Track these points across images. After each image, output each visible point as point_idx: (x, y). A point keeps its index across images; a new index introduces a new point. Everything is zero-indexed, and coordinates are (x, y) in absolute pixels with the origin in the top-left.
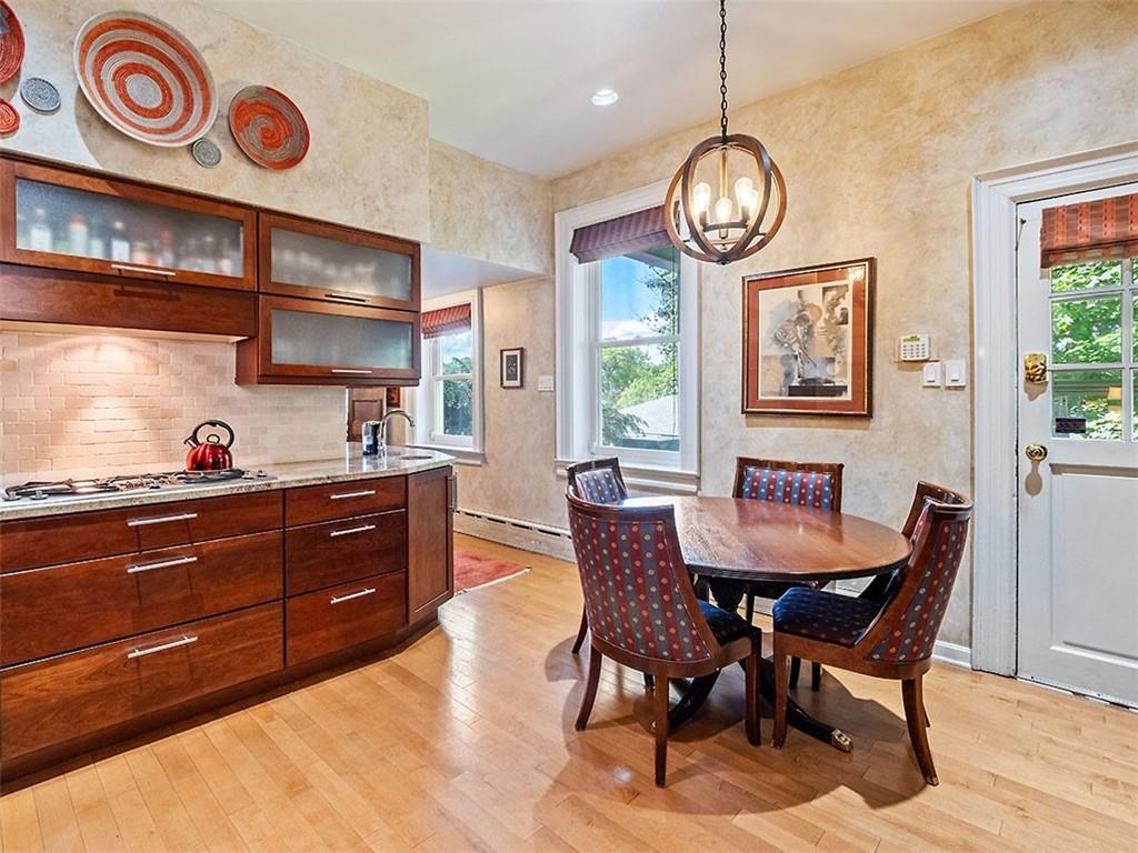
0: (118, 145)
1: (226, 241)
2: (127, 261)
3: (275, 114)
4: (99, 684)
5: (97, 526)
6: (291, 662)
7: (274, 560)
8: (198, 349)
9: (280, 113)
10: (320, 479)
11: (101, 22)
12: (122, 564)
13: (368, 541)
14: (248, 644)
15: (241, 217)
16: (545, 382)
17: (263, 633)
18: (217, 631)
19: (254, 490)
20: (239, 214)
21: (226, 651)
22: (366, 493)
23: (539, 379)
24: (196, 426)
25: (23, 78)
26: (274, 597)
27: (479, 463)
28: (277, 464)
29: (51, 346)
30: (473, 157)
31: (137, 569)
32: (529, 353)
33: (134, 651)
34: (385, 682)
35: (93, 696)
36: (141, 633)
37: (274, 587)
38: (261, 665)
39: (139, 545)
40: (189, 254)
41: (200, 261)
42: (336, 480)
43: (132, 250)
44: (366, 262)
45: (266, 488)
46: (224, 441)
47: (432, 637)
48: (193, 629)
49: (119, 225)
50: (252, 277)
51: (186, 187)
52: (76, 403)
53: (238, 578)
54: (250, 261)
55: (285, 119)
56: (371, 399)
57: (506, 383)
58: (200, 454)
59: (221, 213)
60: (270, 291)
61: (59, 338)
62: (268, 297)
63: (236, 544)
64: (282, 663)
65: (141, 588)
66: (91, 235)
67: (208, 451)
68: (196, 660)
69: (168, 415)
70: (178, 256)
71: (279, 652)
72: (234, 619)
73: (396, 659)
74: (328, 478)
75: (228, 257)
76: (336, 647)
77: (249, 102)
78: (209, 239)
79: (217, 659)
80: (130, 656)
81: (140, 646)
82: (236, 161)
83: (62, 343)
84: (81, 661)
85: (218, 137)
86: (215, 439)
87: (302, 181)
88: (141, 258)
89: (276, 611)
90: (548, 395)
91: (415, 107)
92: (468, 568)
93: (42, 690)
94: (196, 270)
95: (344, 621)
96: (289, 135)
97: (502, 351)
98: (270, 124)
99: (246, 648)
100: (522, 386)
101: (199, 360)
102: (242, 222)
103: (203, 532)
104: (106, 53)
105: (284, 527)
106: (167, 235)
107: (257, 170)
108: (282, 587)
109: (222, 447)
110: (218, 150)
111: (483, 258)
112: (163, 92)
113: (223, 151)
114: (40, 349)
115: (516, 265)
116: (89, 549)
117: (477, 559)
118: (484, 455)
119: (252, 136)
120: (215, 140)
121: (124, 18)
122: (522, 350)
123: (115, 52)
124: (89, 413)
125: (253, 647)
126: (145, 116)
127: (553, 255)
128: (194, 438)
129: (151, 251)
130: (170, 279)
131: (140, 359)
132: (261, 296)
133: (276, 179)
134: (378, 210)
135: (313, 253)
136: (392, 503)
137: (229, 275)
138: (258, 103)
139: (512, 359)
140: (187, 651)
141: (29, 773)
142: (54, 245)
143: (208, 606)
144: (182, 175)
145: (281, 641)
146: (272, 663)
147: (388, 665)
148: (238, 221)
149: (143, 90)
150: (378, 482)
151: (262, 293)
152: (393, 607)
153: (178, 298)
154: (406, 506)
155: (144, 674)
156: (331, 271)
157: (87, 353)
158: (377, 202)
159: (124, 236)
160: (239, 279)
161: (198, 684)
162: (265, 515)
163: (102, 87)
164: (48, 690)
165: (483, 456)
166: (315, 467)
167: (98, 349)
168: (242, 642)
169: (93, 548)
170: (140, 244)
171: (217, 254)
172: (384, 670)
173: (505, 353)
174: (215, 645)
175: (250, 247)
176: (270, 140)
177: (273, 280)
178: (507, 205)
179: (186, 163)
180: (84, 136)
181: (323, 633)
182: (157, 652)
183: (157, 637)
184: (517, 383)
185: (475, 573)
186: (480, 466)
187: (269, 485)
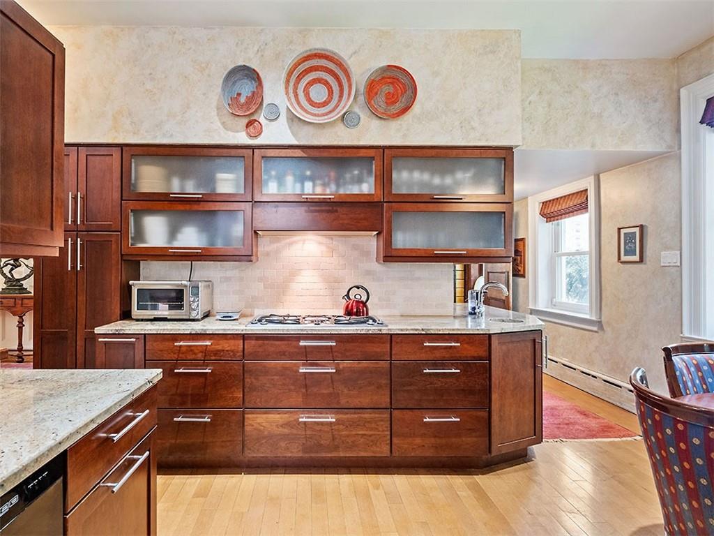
0: (306, 129)
1: (365, 171)
2: (311, 192)
3: (394, 81)
4: (286, 431)
5: (286, 342)
6: (396, 454)
7: (385, 381)
8: (353, 241)
9: (397, 79)
10: (416, 330)
11: (294, 62)
12: (298, 366)
13: (455, 381)
14: (366, 433)
15: (373, 155)
16: (669, 258)
17: (377, 429)
18: (348, 419)
19: (371, 332)
20: (372, 153)
21: (354, 433)
22: (453, 344)
23: (661, 254)
24: (349, 288)
25: (264, 105)
26: (384, 406)
27: (595, 329)
28: (402, 316)
29: (283, 242)
30: (576, 62)
31: (304, 371)
32: (650, 231)
33: (303, 418)
34: (464, 494)
35: (284, 437)
36: (307, 408)
37: (384, 400)
38: (374, 448)
39: (306, 357)
40: (345, 184)
41: (350, 187)
42: (429, 332)
43: (314, 186)
44: (465, 170)
45: (379, 332)
46: (364, 299)
47: (516, 471)
48: (334, 413)
49: (308, 173)
50: (380, 193)
51: (341, 143)
52: (293, 274)
53: (361, 388)
54: (378, 182)
55: (400, 82)
56: (500, 271)
57: (624, 258)
58: (350, 306)
59: (361, 155)
60: (391, 200)
61: (286, 238)
62: (390, 204)
63: (360, 365)
64: (389, 452)
65: (307, 381)
66: (295, 182)
67: (354, 304)
68: (336, 433)
69: (337, 281)
70: (338, 185)
71: (387, 444)
72: (359, 413)
73: (480, 479)
74: (422, 329)
75: (366, 182)
76: (429, 453)
77: (377, 79)
78: (356, 172)
79: (348, 436)
80: (301, 420)
81: (307, 415)
82: (369, 119)
83: (288, 241)
84: (278, 416)
85: (359, 108)
86: (358, 297)
87: (413, 121)
88: (319, 190)
89: (385, 416)
90: (673, 270)
91: (507, 39)
92: (572, 421)
93: (262, 426)
94: (348, 193)
95: (435, 437)
96: (404, 91)
97: (619, 229)
98: (391, 89)
99: (365, 435)
100: (641, 260)
101: (355, 247)
102: (374, 157)
103: (340, 355)
104: (299, 78)
105: (391, 360)
106: (333, 174)
107: (383, 122)
108: (389, 400)
109: (362, 302)
110: (359, 116)
111: (588, 148)
112: (328, 90)
113: (362, 116)
114: (278, 244)
115: (628, 148)
116: (282, 355)
117: (584, 414)
118: (600, 322)
119: (380, 101)
120: (356, 110)
121: (305, 55)
122: (642, 227)
123: (304, 76)
124: (299, 278)
125: (370, 436)
126: (319, 107)
127: (678, 130)
128: (348, 295)
129: (325, 185)
130: (332, 200)
131: (324, 248)
132: (385, 204)
133: (394, 125)
134: (473, 128)
135: (422, 170)
136: (476, 355)
137: (366, 193)
138: (383, 78)
139: (629, 237)
140: (331, 427)
141: (258, 467)
142: (279, 189)
143: (343, 402)
144: (338, 136)
145: (389, 437)
146: (383, 451)
147: (470, 480)
148: (371, 157)
149: (319, 93)
150: (465, 337)
151: (386, 202)
152: (476, 437)
153: (336, 211)
154: (490, 360)
155: (309, 432)
156: (448, 180)
157: (298, 246)
158: (472, 123)
159: (312, 179)
160: (373, 195)
161: (336, 448)
162: (378, 350)
163: (298, 98)
164: (264, 426)
165: (599, 324)
166: (419, 320)
167: (304, 244)
168: (362, 430)
169: (284, 354)
170: (318, 182)
171: (360, 181)
172: (466, 484)
173: (623, 231)
174: (347, 427)
175: (378, 173)
176: (391, 99)
177: (393, 192)
178: (617, 94)
179: (341, 128)
180: (290, 128)
181: (418, 441)
182: (315, 422)
183: (315, 413)
184: (637, 258)
185: (577, 427)
186: (596, 332)
187: (380, 330)
